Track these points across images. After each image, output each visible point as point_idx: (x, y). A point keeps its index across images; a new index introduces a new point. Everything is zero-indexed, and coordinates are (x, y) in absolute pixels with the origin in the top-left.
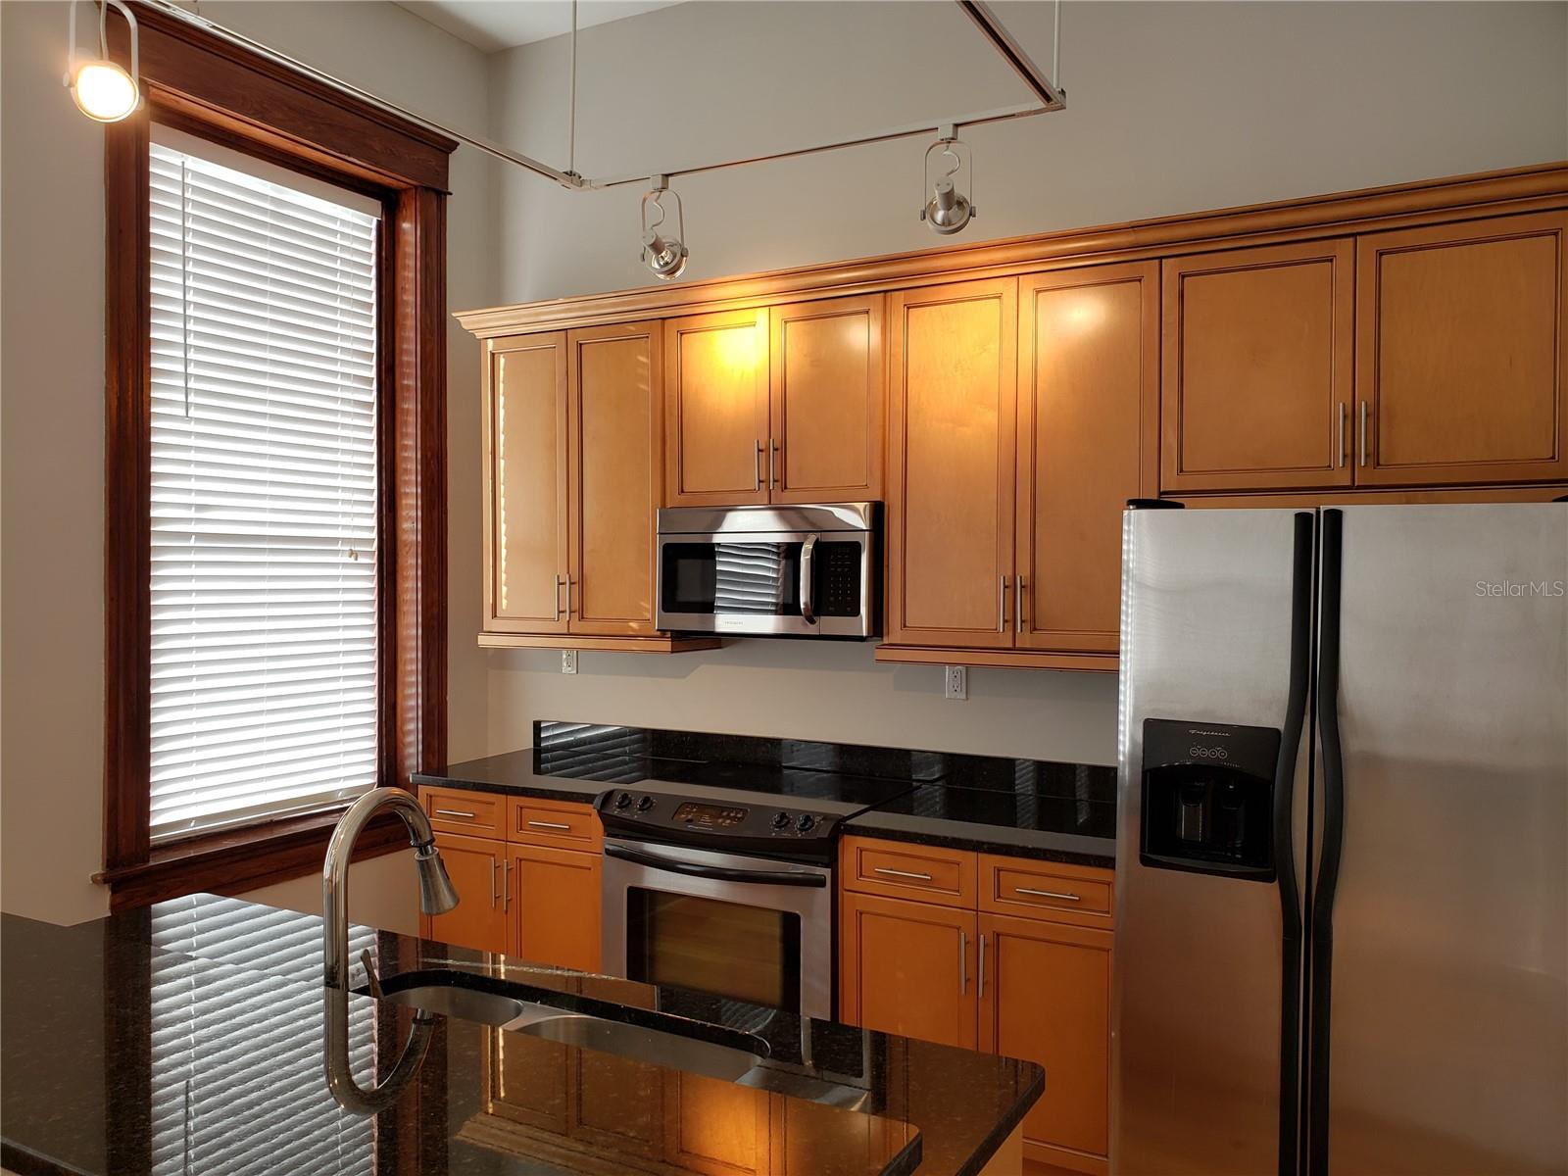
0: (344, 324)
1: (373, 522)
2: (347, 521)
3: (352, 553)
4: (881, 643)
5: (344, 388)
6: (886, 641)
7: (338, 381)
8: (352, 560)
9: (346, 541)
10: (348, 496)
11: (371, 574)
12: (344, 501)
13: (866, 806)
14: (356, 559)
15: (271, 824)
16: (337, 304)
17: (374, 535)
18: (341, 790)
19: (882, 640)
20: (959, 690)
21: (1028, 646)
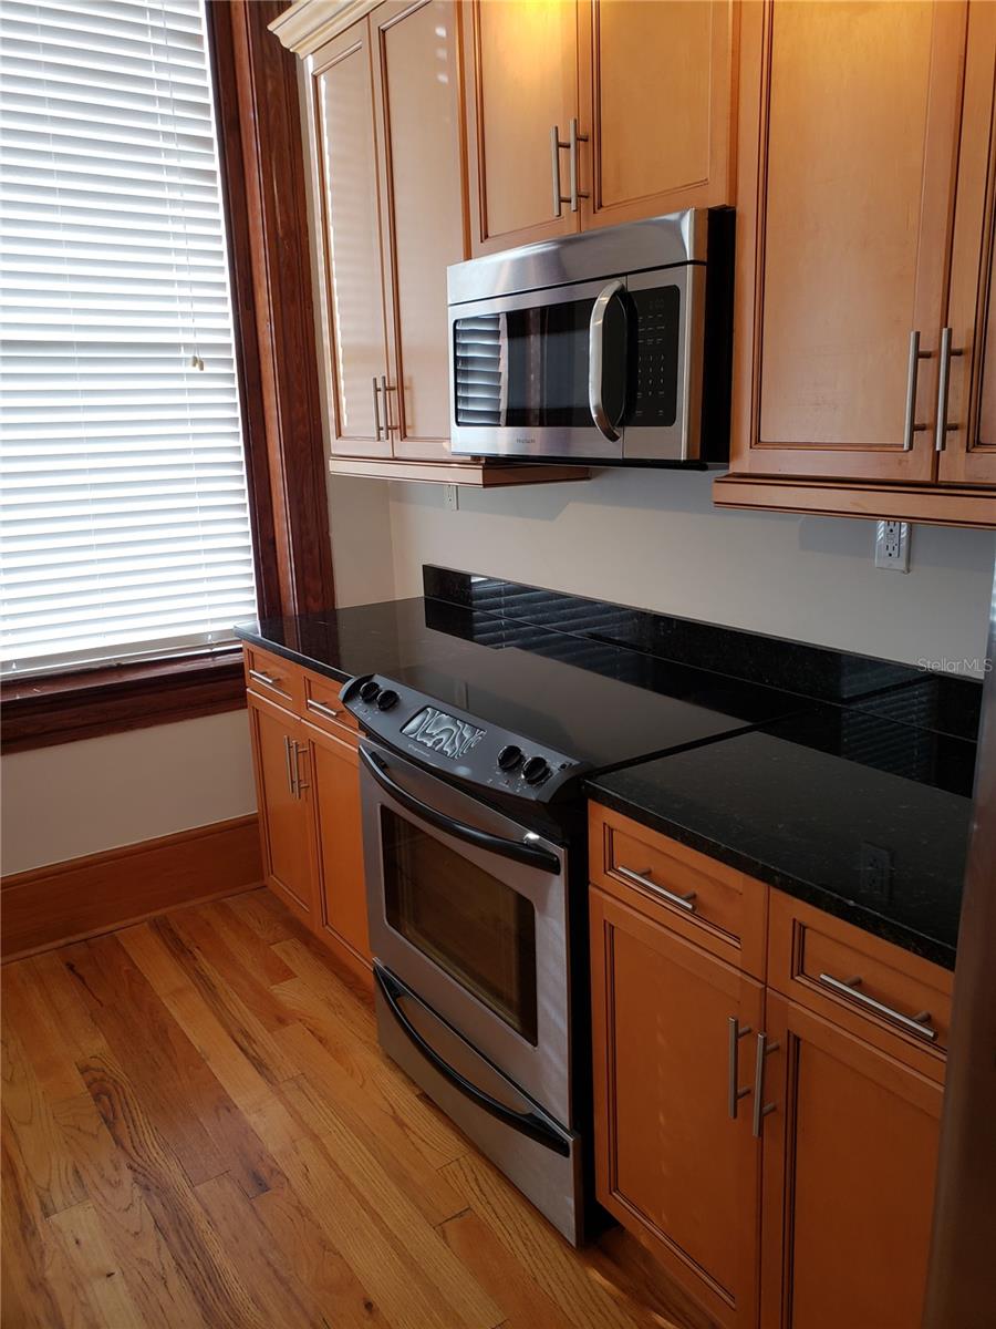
0: (160, 66)
1: (229, 323)
2: (187, 322)
3: (195, 361)
4: (724, 473)
5: (168, 152)
6: (731, 471)
7: (160, 143)
8: (196, 370)
9: (188, 346)
10: (185, 292)
11: (229, 385)
12: (182, 299)
13: (748, 724)
14: (202, 369)
15: (121, 668)
16: (148, 38)
17: (231, 339)
18: (210, 633)
19: (728, 468)
20: (895, 554)
21: (961, 478)
